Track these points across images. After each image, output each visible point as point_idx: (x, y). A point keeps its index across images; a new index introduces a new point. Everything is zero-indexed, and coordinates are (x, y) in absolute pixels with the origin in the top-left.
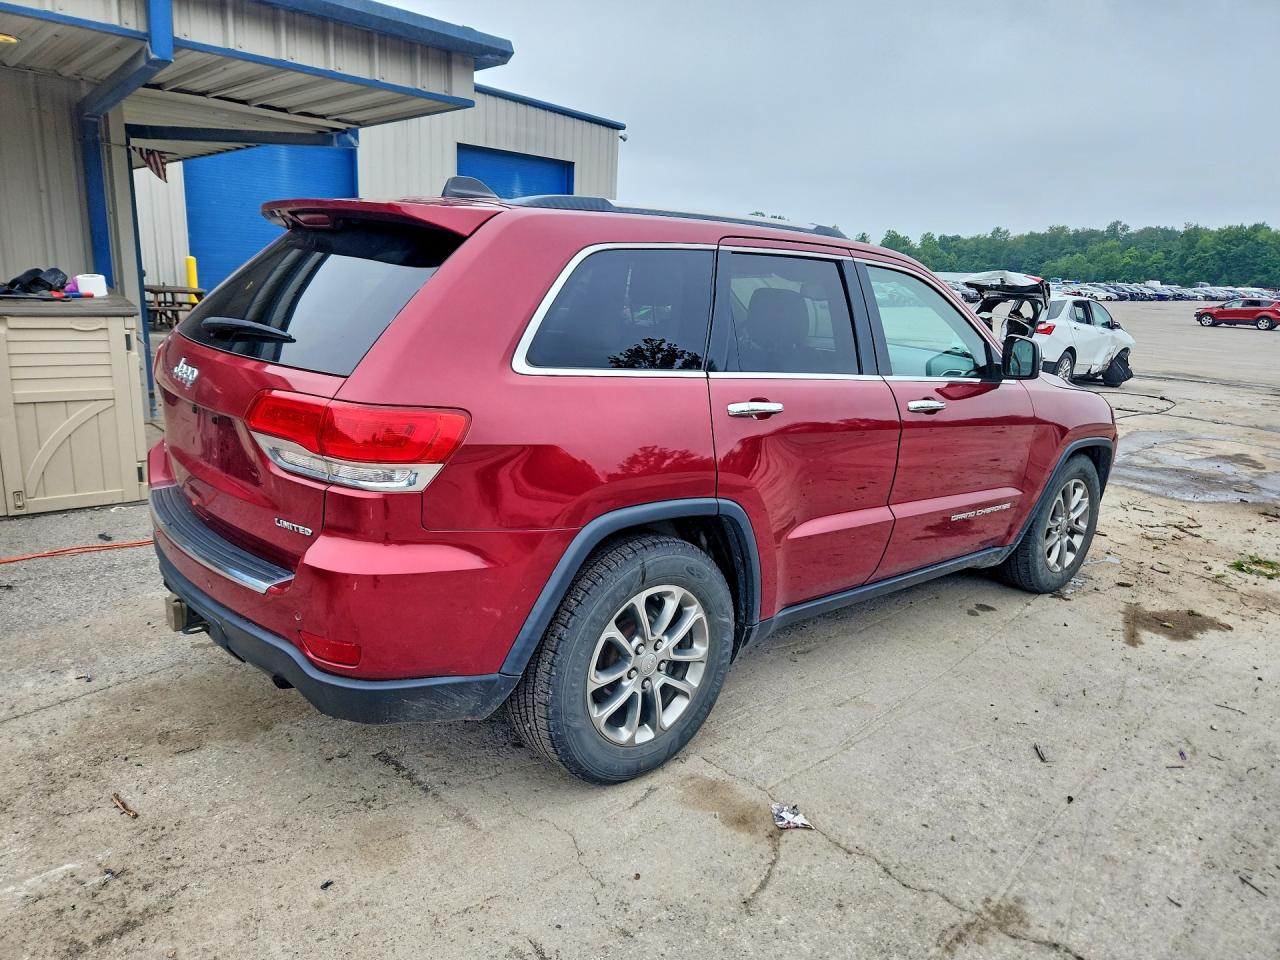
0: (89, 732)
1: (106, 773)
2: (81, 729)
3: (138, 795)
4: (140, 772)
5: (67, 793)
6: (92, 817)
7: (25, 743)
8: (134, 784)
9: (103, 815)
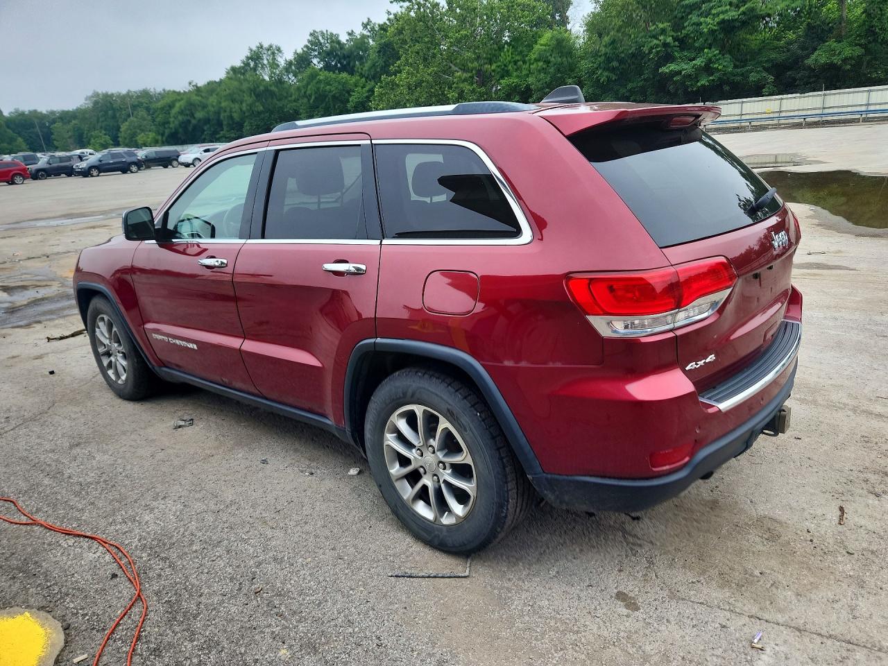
0: (812, 580)
1: (831, 541)
2: (814, 586)
3: (829, 516)
4: (812, 527)
5: (865, 545)
6: (863, 522)
7: (864, 606)
8: (825, 522)
9: (856, 519)
